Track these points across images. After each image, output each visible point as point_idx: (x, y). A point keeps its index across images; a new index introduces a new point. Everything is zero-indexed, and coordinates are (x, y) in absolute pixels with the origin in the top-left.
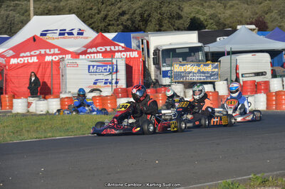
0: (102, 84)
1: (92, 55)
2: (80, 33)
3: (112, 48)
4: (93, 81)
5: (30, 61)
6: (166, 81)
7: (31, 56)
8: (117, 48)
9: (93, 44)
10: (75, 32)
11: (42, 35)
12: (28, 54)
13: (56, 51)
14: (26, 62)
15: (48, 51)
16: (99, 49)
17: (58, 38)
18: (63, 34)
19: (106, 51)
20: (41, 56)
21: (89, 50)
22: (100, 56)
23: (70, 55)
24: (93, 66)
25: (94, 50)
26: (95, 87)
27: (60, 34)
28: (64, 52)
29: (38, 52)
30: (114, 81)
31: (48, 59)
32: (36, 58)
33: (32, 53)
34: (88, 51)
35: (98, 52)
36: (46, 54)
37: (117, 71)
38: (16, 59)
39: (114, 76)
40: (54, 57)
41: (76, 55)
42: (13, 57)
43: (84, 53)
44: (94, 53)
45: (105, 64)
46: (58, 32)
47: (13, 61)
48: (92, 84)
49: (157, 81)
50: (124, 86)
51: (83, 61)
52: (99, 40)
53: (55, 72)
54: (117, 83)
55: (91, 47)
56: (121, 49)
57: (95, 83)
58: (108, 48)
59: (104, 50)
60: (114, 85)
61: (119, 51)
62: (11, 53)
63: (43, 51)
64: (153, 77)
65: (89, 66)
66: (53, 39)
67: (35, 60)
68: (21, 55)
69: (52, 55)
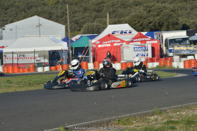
1: (136, 43)
2: (130, 32)
3: (145, 39)
4: (136, 55)
5: (107, 46)
6: (171, 54)
7: (108, 43)
8: (147, 39)
9: (136, 37)
10: (128, 32)
11: (113, 33)
12: (106, 42)
13: (119, 41)
14: (105, 46)
15: (115, 41)
16: (139, 40)
17: (120, 35)
18: (122, 33)
19: (142, 41)
20: (112, 44)
21: (134, 40)
22: (139, 43)
23: (125, 43)
24: (136, 48)
25: (136, 40)
27: (121, 33)
28: (122, 41)
29: (111, 42)
30: (146, 55)
31: (115, 44)
33: (108, 42)
35: (139, 41)
36: (114, 42)
37: (147, 50)
39: (146, 52)
41: (128, 43)
42: (100, 44)
43: (132, 41)
44: (136, 41)
45: (142, 47)
46: (120, 32)
47: (100, 46)
49: (167, 54)
50: (151, 57)
51: (132, 45)
52: (139, 36)
53: (118, 51)
54: (147, 55)
55: (135, 39)
56: (149, 39)
58: (143, 39)
59: (141, 40)
61: (148, 40)
62: (99, 42)
63: (113, 41)
64: (165, 52)
65: (134, 48)
66: (118, 35)
67: (109, 45)
68: (103, 43)
69: (117, 43)
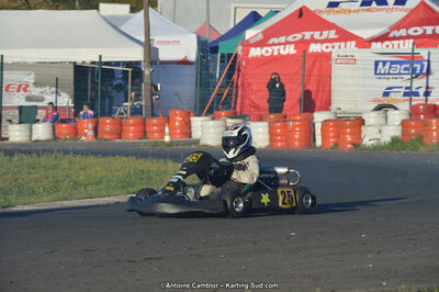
0: (400, 96)
1: (396, 42)
4: (383, 90)
5: (282, 52)
7: (286, 43)
9: (406, 22)
11: (330, 5)
12: (282, 39)
13: (332, 34)
14: (276, 53)
15: (317, 35)
17: (358, 11)
18: (369, 3)
20: (302, 44)
23: (354, 42)
24: (384, 63)
25: (403, 32)
26: (385, 101)
27: (363, 3)
29: (299, 36)
30: (422, 91)
31: (314, 48)
32: (292, 46)
33: (290, 38)
34: (391, 35)
35: (409, 37)
36: (313, 40)
38: (259, 49)
39: (420, 83)
40: (325, 45)
43: (382, 38)
44: (400, 38)
47: (254, 52)
48: (380, 96)
54: (427, 94)
55: (399, 28)
57: (386, 94)
60: (422, 97)
63: (308, 35)
65: (377, 63)
67: (291, 50)
69: (322, 42)
